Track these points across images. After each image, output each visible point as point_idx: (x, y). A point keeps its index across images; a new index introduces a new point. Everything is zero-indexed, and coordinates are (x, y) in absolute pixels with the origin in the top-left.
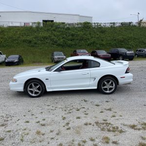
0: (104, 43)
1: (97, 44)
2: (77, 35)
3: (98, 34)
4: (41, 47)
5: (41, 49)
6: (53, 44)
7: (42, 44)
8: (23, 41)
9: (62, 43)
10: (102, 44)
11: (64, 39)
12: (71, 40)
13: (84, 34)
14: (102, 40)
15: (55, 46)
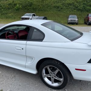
4: (65, 11)
5: (64, 13)
6: (74, 9)
7: (66, 9)
8: (54, 7)
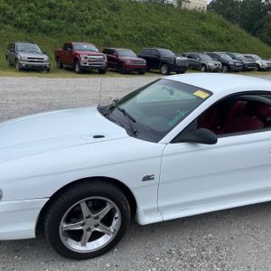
0: (119, 32)
1: (106, 33)
2: (62, 8)
3: (105, 13)
9: (27, 23)
10: (116, 36)
11: (31, 13)
12: (49, 18)
13: (77, 8)
14: (116, 27)
15: (9, 27)
